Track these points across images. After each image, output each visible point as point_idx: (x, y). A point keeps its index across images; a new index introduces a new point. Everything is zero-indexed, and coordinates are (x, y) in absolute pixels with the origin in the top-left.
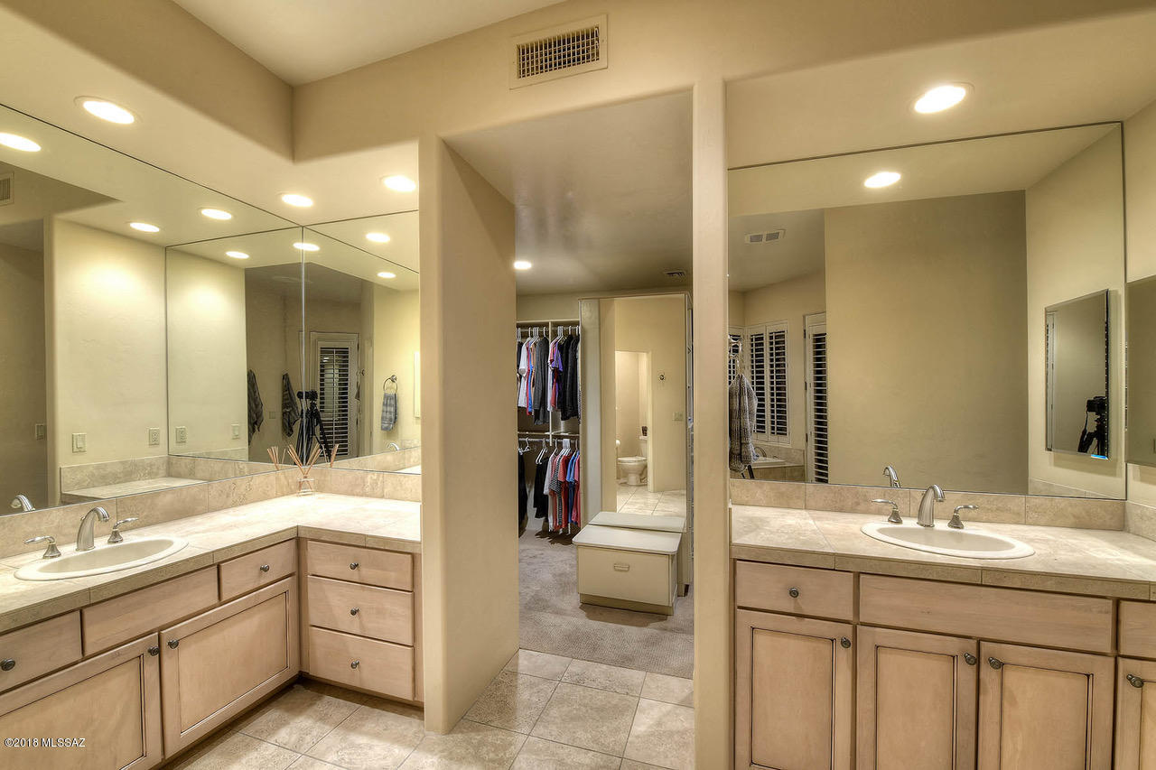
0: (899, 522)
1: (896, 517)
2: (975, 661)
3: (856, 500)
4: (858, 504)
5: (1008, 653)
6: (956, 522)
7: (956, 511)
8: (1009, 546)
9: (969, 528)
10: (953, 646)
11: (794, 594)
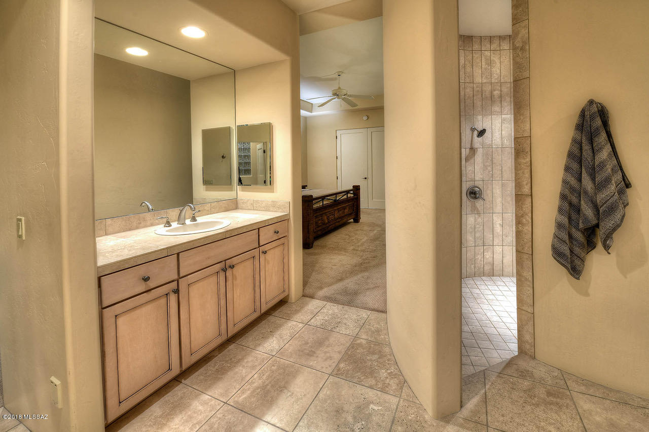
0: (170, 226)
1: (168, 224)
2: (225, 270)
3: (139, 222)
4: (140, 223)
5: (235, 261)
6: (194, 219)
7: (194, 214)
8: (222, 223)
9: (200, 220)
10: (217, 267)
11: (146, 279)
